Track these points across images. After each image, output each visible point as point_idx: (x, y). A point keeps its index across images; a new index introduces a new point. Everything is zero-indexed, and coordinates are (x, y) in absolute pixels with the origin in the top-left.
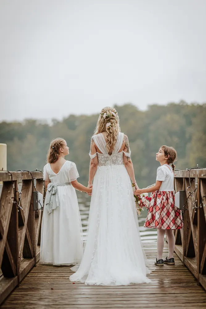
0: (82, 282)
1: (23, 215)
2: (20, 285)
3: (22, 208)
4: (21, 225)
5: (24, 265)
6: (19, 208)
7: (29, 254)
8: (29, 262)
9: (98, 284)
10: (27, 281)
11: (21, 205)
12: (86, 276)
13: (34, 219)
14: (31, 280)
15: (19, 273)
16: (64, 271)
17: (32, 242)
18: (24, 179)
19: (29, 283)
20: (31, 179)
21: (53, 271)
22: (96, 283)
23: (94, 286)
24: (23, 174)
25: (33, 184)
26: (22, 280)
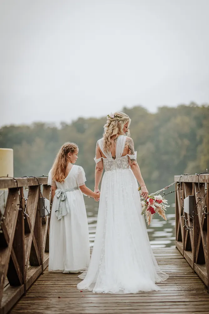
0: (90, 290)
1: (30, 222)
2: (27, 293)
3: (28, 215)
4: (28, 232)
5: (31, 272)
6: (25, 215)
7: (36, 261)
8: (36, 270)
9: (106, 292)
10: (34, 289)
11: (27, 212)
12: (93, 284)
13: (41, 225)
14: (37, 289)
15: (26, 281)
16: (71, 279)
17: (39, 249)
18: (30, 185)
19: (36, 291)
20: (37, 185)
21: (61, 279)
22: (103, 292)
23: (102, 294)
24: (29, 180)
25: (40, 190)
26: (29, 288)
